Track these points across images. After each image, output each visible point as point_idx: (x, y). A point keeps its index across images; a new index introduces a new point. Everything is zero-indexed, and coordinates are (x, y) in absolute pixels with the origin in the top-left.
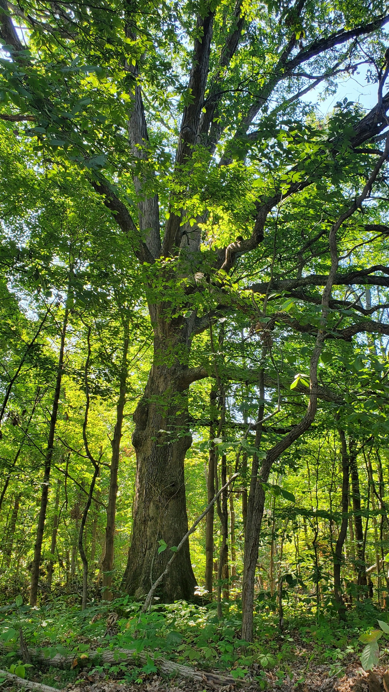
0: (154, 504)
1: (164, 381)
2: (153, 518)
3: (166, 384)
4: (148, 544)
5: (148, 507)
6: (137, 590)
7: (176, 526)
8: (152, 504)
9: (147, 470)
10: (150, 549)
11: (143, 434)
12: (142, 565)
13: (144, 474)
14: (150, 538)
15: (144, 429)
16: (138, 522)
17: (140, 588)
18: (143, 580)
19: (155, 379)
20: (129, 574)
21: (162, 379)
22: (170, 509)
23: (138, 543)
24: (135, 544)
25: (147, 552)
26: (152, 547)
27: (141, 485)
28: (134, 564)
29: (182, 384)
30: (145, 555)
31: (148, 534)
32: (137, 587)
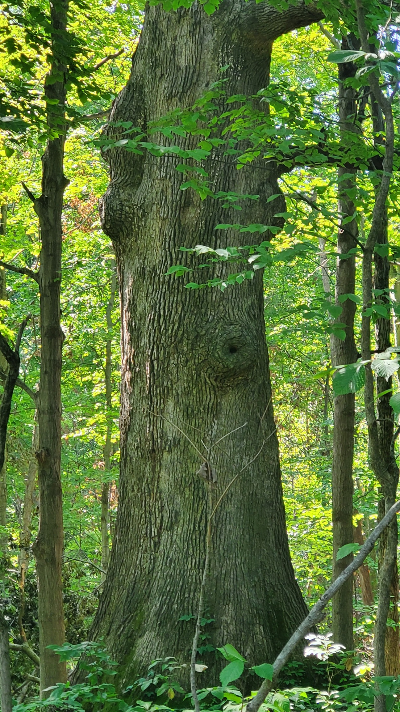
0: (177, 403)
1: (192, 33)
2: (176, 443)
3: (200, 43)
4: (166, 515)
5: (162, 411)
6: (140, 641)
7: (245, 463)
8: (171, 404)
9: (153, 307)
10: (171, 528)
11: (136, 200)
12: (151, 572)
13: (143, 317)
14: (172, 499)
15: (136, 184)
16: (134, 454)
17: (149, 636)
18: (158, 614)
19: (163, 26)
20: (115, 595)
21: (186, 27)
22: (227, 416)
23: (136, 511)
24: (129, 514)
25: (165, 536)
26: (177, 522)
27: (137, 348)
28: (128, 569)
29: (250, 41)
30: (157, 544)
31: (164, 486)
32: (140, 631)
